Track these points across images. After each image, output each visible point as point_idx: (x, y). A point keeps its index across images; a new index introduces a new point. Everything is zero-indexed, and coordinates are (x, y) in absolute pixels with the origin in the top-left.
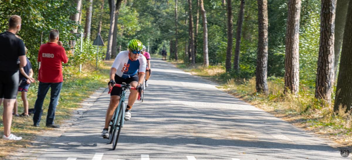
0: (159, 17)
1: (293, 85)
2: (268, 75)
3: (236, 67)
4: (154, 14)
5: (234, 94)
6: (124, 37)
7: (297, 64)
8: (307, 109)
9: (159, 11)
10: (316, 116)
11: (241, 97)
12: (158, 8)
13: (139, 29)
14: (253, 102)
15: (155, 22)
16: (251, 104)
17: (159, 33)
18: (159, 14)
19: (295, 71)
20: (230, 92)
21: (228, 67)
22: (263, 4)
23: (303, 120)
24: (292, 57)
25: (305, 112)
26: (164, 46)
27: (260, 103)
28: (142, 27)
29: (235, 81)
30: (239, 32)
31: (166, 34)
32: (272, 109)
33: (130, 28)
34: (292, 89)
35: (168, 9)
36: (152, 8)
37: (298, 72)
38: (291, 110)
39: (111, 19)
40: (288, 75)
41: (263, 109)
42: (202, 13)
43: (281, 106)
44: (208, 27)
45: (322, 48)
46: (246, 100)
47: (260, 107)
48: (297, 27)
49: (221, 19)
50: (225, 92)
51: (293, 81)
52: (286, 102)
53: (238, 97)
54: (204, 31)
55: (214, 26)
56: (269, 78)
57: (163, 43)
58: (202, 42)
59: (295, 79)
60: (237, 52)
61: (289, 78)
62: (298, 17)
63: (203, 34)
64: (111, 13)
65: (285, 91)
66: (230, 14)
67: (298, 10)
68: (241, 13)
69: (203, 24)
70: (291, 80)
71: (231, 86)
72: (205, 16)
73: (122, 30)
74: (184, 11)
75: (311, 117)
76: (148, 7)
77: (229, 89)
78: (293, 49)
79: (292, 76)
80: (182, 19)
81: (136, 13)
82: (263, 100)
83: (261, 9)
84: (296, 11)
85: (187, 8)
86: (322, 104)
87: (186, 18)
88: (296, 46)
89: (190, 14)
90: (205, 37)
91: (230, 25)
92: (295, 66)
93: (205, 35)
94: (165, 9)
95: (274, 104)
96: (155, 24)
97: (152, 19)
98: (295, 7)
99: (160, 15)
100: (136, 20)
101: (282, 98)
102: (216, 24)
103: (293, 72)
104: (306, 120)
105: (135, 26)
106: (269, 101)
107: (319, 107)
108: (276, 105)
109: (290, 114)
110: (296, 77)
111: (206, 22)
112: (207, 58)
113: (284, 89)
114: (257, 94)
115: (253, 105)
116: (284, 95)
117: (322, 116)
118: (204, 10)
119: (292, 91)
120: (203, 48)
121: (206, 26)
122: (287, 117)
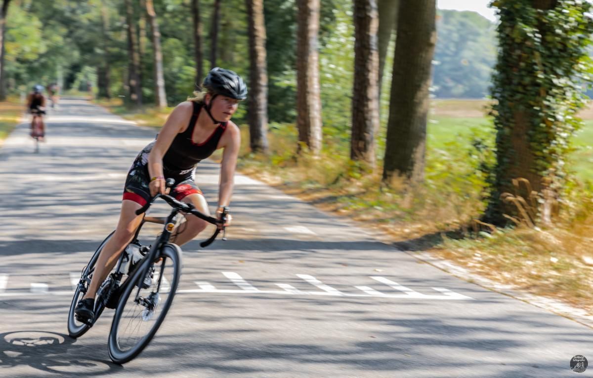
0: (76, 28)
2: (269, 122)
4: (67, 22)
6: (18, 64)
7: (315, 104)
8: (336, 181)
9: (75, 18)
10: (353, 190)
12: (73, 11)
13: (43, 49)
15: (70, 37)
17: (76, 55)
18: (74, 21)
19: (312, 116)
23: (331, 199)
24: (307, 92)
25: (334, 184)
26: (86, 76)
27: (258, 172)
28: (48, 46)
31: (88, 57)
32: (278, 180)
34: (309, 144)
35: (90, 13)
36: (61, 13)
37: (319, 116)
38: (311, 182)
40: (302, 122)
41: (264, 181)
42: (149, 19)
43: (293, 175)
44: (162, 41)
47: (258, 178)
48: (314, 43)
49: (182, 27)
52: (303, 168)
54: (154, 48)
55: (172, 41)
56: (270, 126)
57: (84, 71)
58: (151, 68)
59: (313, 129)
62: (314, 24)
63: (152, 55)
65: (299, 149)
66: (197, 20)
67: (313, 13)
68: (215, 18)
69: (152, 38)
72: (155, 25)
73: (14, 53)
74: (117, 16)
75: (344, 193)
76: (55, 12)
78: (306, 79)
81: (36, 22)
82: (263, 165)
83: (250, 12)
85: (122, 10)
86: (361, 170)
87: (119, 29)
88: (314, 74)
89: (128, 21)
90: (155, 61)
91: (197, 38)
92: (312, 107)
93: (156, 55)
94: (84, 12)
95: (281, 171)
96: (69, 40)
97: (64, 31)
99: (77, 24)
100: (36, 34)
101: (294, 161)
102: (174, 37)
103: (309, 118)
104: (336, 198)
105: (36, 45)
106: (273, 167)
107: (357, 175)
108: (285, 174)
109: (310, 189)
110: (314, 125)
111: (157, 34)
112: (162, 94)
113: (296, 146)
114: (252, 156)
115: (247, 174)
116: (297, 156)
117: (363, 190)
118: (152, 13)
119: (309, 149)
120: (154, 78)
121: (157, 40)
122: (304, 193)
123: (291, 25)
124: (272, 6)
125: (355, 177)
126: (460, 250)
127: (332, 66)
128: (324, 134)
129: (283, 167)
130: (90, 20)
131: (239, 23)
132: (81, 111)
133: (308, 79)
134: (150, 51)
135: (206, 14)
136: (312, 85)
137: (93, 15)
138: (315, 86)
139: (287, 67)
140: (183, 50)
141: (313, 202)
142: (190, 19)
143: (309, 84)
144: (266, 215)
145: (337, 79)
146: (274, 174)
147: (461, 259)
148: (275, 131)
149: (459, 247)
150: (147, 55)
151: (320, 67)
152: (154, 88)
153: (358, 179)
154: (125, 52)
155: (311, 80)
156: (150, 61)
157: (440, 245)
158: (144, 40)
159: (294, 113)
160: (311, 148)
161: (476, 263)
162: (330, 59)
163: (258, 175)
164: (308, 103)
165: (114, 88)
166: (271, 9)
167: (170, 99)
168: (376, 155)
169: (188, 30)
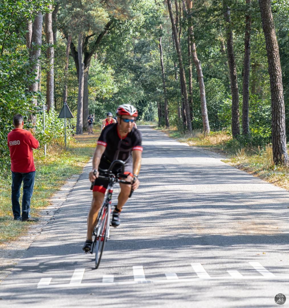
0: (141, 73)
3: (245, 131)
4: (134, 69)
5: (246, 170)
6: (97, 102)
9: (140, 65)
11: (255, 173)
12: (139, 60)
13: (116, 90)
14: (271, 179)
15: (137, 80)
16: (268, 182)
17: (142, 92)
18: (141, 68)
20: (239, 167)
21: (235, 131)
26: (150, 110)
27: (280, 180)
28: (119, 87)
29: (245, 151)
30: (246, 86)
31: (151, 94)
33: (104, 91)
35: (151, 61)
36: (131, 62)
39: (79, 81)
41: (285, 187)
42: (196, 64)
44: (205, 81)
46: (262, 177)
47: (280, 186)
50: (234, 167)
53: (251, 173)
54: (201, 87)
57: (148, 106)
58: (199, 101)
60: (245, 112)
63: (199, 92)
64: (78, 73)
66: (232, 63)
68: (246, 60)
69: (198, 79)
71: (242, 159)
72: (200, 68)
73: (95, 94)
74: (171, 63)
76: (126, 61)
77: (239, 163)
80: (171, 73)
81: (110, 70)
82: (284, 175)
83: (271, 57)
85: (176, 57)
87: (175, 72)
93: (202, 92)
94: (147, 61)
97: (132, 75)
100: (111, 80)
102: (215, 77)
105: (111, 88)
111: (202, 75)
114: (275, 168)
115: (272, 183)
120: (202, 110)
121: (202, 80)
130: (151, 67)
131: (264, 65)
134: (197, 88)
135: (239, 58)
137: (154, 63)
150: (195, 91)
154: (179, 90)
169: (226, 70)
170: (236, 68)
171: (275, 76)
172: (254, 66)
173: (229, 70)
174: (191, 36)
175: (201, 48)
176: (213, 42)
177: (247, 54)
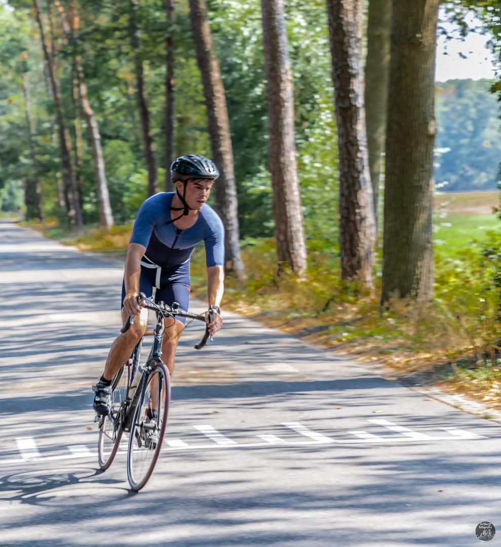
1: (293, 256)
2: (241, 237)
7: (296, 213)
8: (327, 305)
10: (348, 317)
19: (294, 229)
22: (213, 96)
23: (321, 329)
24: (286, 201)
25: (324, 310)
26: (11, 193)
30: (168, 153)
31: (12, 167)
32: (256, 309)
34: (292, 265)
35: (11, 113)
37: (301, 229)
38: (297, 311)
40: (282, 238)
41: (240, 312)
42: (87, 118)
43: (274, 303)
44: (103, 145)
45: (343, 179)
47: (233, 310)
48: (290, 137)
49: (128, 125)
51: (293, 249)
52: (284, 294)
54: (94, 155)
55: (114, 143)
56: (244, 243)
57: (7, 186)
58: (93, 178)
59: (296, 245)
61: (284, 244)
62: (289, 118)
63: (92, 162)
65: (281, 270)
66: (145, 115)
67: (286, 104)
68: (168, 110)
69: (90, 141)
70: (288, 246)
72: (94, 124)
74: (44, 116)
75: (337, 320)
78: (284, 184)
79: (289, 238)
80: (42, 133)
82: (239, 293)
83: (210, 104)
84: (283, 106)
85: (51, 108)
86: (356, 292)
87: (51, 130)
88: (293, 177)
89: (59, 121)
90: (97, 169)
91: (148, 137)
92: (293, 218)
93: (97, 163)
94: (3, 113)
95: (260, 299)
98: (281, 98)
101: (275, 285)
102: (117, 138)
103: (291, 231)
104: (327, 328)
106: (249, 295)
107: (351, 298)
108: (264, 302)
109: (295, 318)
110: (298, 240)
111: (97, 136)
112: (108, 210)
113: (276, 267)
116: (278, 279)
117: (359, 316)
118: (89, 111)
119: (293, 269)
120: (98, 192)
121: (98, 143)
122: (287, 323)
123: (263, 115)
124: (238, 94)
125: (349, 302)
126: (475, 382)
127: (317, 165)
128: (309, 251)
129: (261, 294)
130: (11, 123)
131: (197, 116)
132: (8, 237)
133: (286, 184)
134: (89, 157)
135: (156, 106)
136: (292, 192)
137: (15, 116)
138: (294, 193)
139: (262, 168)
140: (130, 154)
141: (299, 335)
142: (137, 114)
143: (287, 190)
144: (242, 353)
145: (323, 180)
146: (252, 303)
147: (477, 393)
148: (251, 250)
149: (474, 378)
150: (87, 162)
151: (301, 166)
152: (99, 203)
153: (353, 303)
154: (57, 160)
155: (290, 185)
156: (90, 170)
157: (451, 378)
158: (81, 144)
159: (272, 224)
160: (296, 268)
161: (494, 396)
162: (313, 155)
163: (233, 305)
164: (288, 215)
165: (47, 206)
166: (237, 98)
167: (119, 216)
168: (374, 274)
169: (135, 128)
170: (153, 122)
171: (218, 136)
172: (181, 120)
173: (139, 126)
174: (78, 72)
175: (94, 92)
176: (112, 80)
177: (170, 100)
